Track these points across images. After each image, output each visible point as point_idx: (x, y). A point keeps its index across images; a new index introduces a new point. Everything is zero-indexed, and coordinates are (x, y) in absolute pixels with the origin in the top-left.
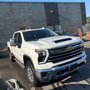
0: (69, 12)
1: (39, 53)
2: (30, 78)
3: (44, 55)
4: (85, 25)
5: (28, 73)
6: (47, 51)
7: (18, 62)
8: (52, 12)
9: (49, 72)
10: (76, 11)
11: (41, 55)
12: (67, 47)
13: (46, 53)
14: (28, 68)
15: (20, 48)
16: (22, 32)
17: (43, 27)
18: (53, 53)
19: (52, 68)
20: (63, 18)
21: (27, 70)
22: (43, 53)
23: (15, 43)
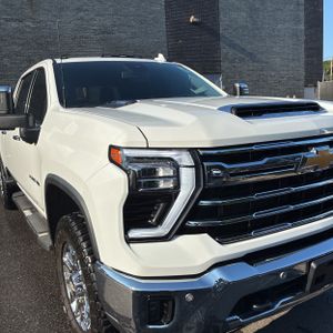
0: (258, 29)
1: (136, 168)
2: (74, 305)
3: (162, 185)
4: (316, 86)
5: (67, 275)
6: (186, 159)
7: (27, 213)
8: (192, 19)
9: (189, 297)
10: (287, 25)
11: (145, 185)
12: (306, 148)
13: (177, 176)
14: (68, 251)
15: (36, 143)
16: (54, 63)
17: (161, 56)
18: (217, 177)
19: (209, 270)
20: (234, 48)
21: (63, 264)
22: (161, 173)
23: (8, 113)
